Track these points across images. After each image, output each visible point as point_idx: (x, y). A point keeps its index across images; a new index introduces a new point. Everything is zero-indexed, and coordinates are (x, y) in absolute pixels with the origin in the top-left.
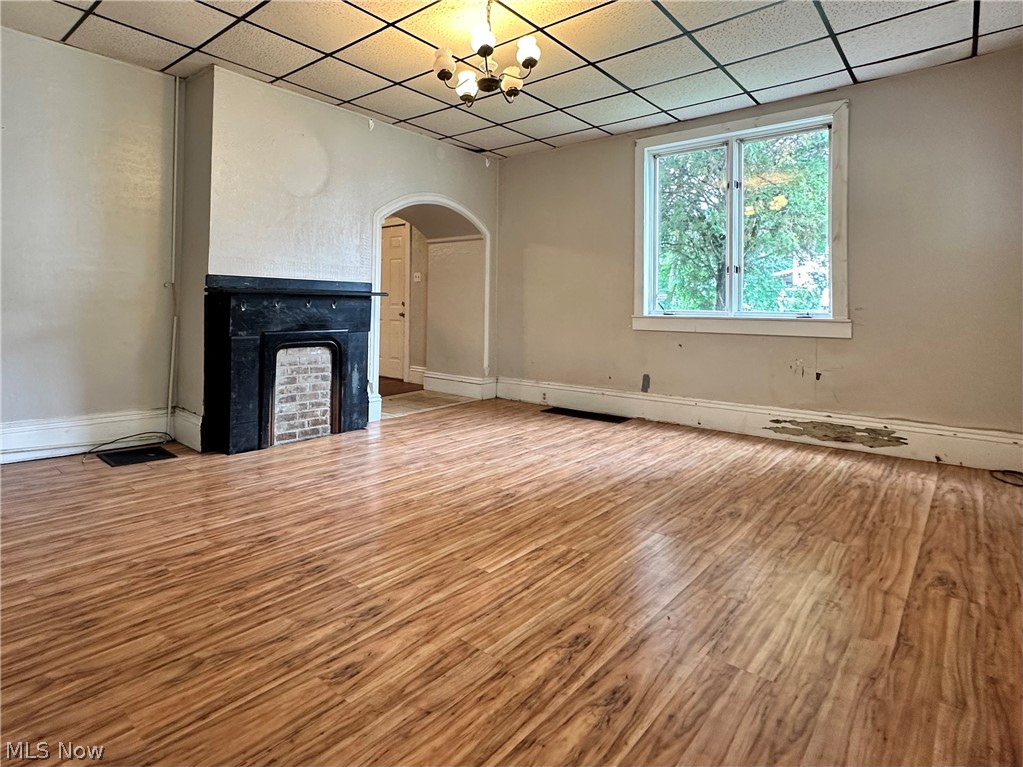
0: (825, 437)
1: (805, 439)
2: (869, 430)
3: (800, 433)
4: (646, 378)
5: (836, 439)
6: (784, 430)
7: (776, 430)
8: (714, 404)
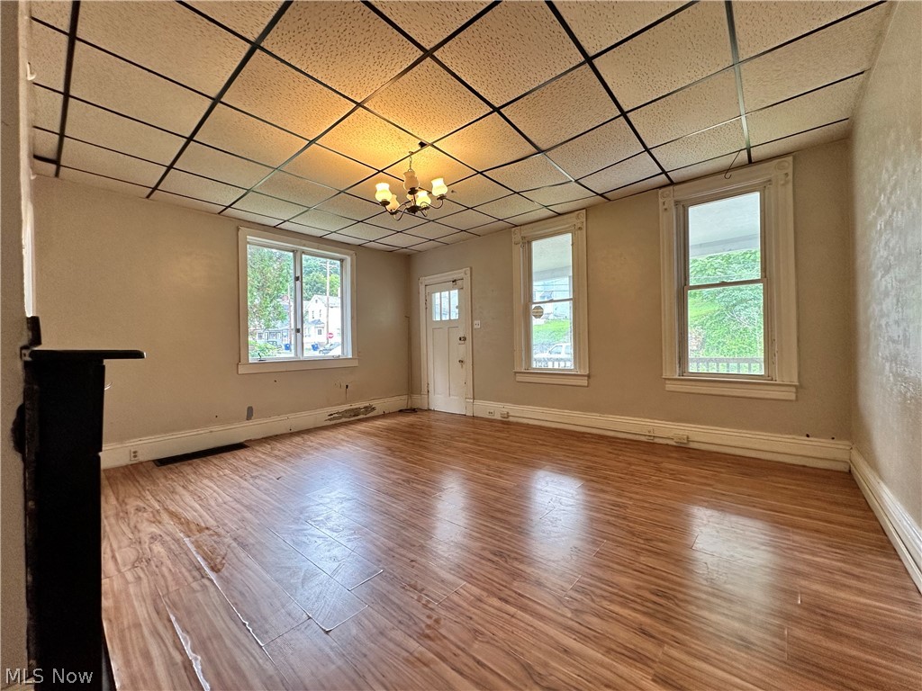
0: (351, 416)
1: (344, 420)
2: (365, 408)
3: (340, 418)
4: (250, 410)
5: (354, 416)
6: (335, 418)
7: (330, 420)
8: (299, 414)
